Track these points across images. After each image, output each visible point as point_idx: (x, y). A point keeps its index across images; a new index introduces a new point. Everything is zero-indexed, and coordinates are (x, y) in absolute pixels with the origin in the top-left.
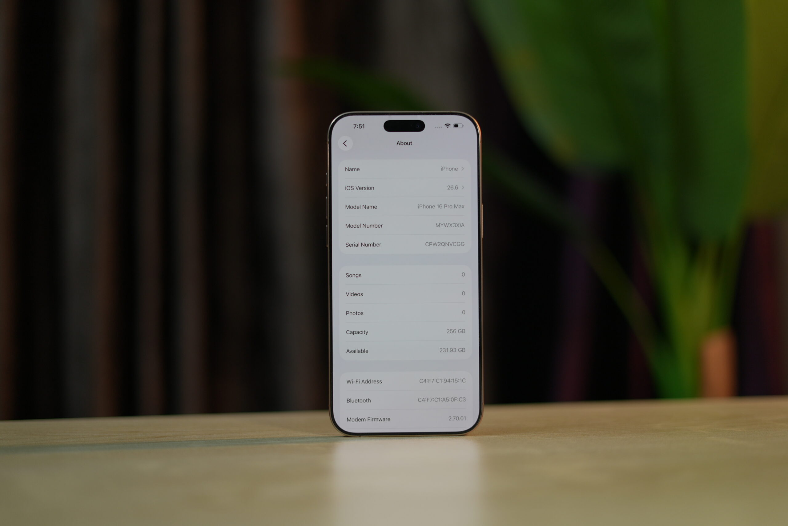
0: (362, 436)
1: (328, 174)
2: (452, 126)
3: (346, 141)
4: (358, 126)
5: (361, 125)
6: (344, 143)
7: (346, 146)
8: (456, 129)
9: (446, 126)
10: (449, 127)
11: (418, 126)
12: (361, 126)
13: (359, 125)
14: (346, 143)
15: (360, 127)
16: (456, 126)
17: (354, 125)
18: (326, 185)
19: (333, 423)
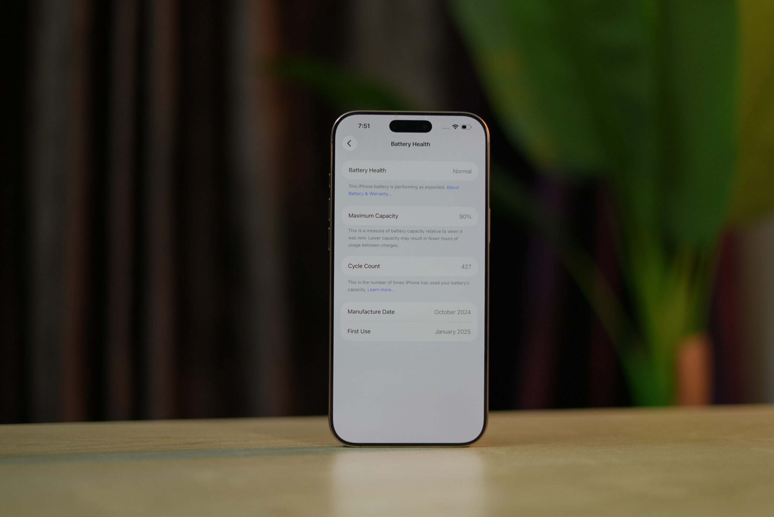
0: (362, 446)
1: (331, 174)
2: (460, 127)
3: (350, 141)
4: (363, 126)
5: (366, 124)
6: (348, 143)
7: (350, 146)
8: (464, 130)
9: (454, 127)
10: (457, 128)
11: (425, 127)
12: (367, 126)
13: (364, 124)
14: (350, 142)
15: (365, 127)
16: (464, 127)
17: (359, 124)
18: (329, 187)
19: (333, 433)
